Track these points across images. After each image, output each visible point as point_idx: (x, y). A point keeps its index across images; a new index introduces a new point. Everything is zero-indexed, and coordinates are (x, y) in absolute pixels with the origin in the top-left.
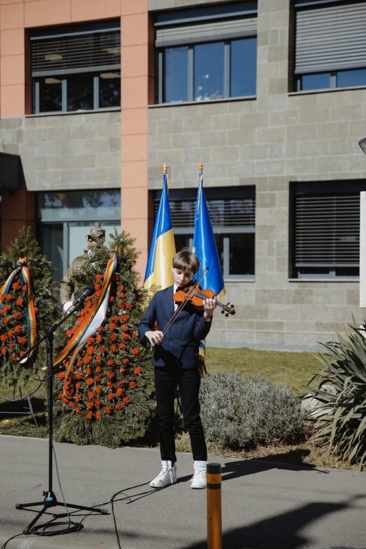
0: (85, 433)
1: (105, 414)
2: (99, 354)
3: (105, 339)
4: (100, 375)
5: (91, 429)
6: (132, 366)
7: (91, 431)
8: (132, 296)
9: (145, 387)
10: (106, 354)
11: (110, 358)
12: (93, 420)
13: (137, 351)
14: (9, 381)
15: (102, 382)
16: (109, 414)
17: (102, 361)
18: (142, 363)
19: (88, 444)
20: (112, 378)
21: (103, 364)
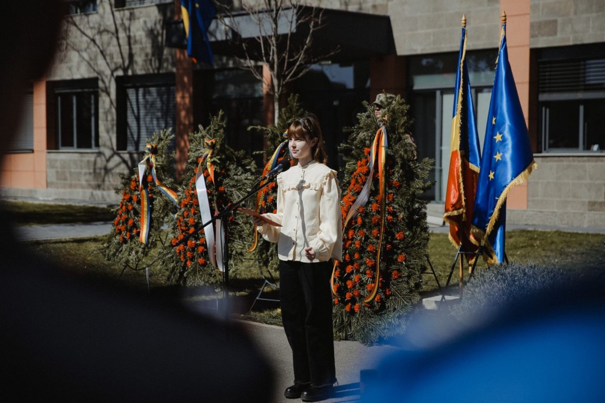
0: (343, 327)
1: (364, 306)
2: (359, 238)
3: (367, 220)
4: (359, 262)
5: (350, 322)
6: (396, 253)
7: (350, 325)
8: (398, 172)
9: (409, 277)
10: (367, 238)
11: (371, 243)
12: (352, 312)
13: (402, 236)
14: (274, 266)
15: (361, 270)
16: (369, 307)
17: (361, 247)
18: (408, 250)
19: (346, 339)
20: (372, 265)
21: (362, 250)
